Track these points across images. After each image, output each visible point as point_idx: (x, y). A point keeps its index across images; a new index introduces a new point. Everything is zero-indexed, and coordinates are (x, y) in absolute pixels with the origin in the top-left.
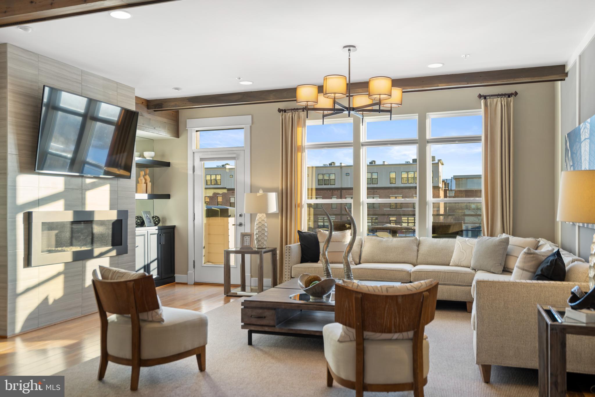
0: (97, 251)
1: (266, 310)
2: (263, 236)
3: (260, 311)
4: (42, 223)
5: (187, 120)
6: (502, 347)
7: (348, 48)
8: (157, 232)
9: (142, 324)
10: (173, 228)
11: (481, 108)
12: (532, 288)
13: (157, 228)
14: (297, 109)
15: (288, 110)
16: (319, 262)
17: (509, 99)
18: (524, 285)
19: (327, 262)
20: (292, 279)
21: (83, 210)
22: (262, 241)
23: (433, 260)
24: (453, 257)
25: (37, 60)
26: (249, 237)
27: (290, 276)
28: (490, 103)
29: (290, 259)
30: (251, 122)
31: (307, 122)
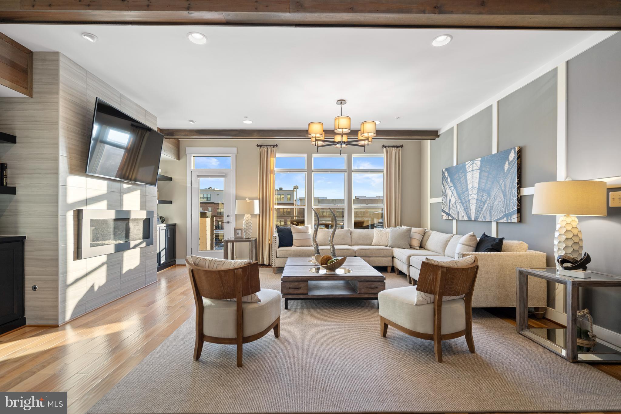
0: (132, 244)
1: (301, 283)
2: (249, 230)
3: (297, 284)
4: (91, 220)
5: (187, 148)
7: (340, 102)
8: (165, 228)
9: (244, 306)
10: (175, 225)
11: (383, 153)
13: (165, 226)
14: (270, 146)
15: (264, 146)
16: (293, 246)
17: (399, 149)
19: (317, 245)
20: (277, 258)
21: (122, 210)
22: (249, 233)
23: (362, 242)
24: (374, 240)
25: (86, 76)
26: (241, 230)
27: (276, 256)
28: (389, 150)
29: (275, 245)
30: (236, 153)
31: (277, 154)
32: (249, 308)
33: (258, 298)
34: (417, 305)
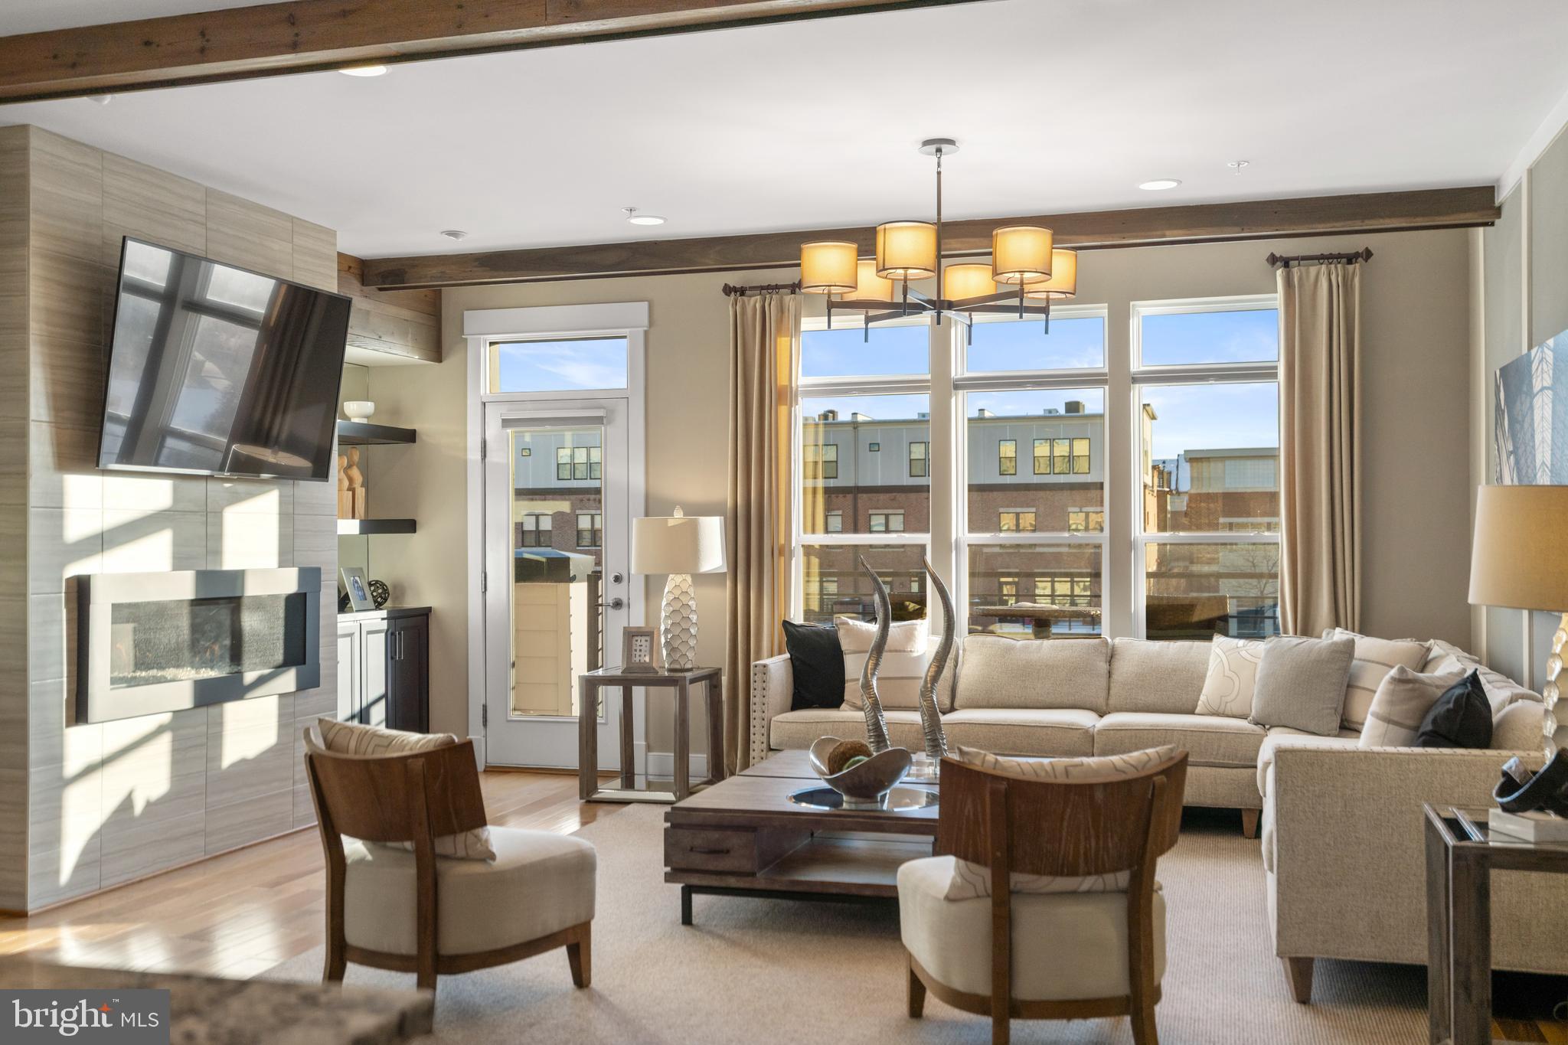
0: (251, 674)
1: (729, 833)
2: (684, 637)
3: (715, 835)
4: (113, 605)
5: (466, 312)
6: (1339, 912)
7: (933, 148)
8: (384, 625)
9: (442, 866)
10: (425, 613)
11: (1276, 292)
12: (1411, 767)
13: (386, 616)
14: (777, 287)
15: (752, 288)
16: (844, 706)
17: (1350, 267)
18: (1391, 759)
19: (876, 707)
20: (770, 753)
22: (683, 649)
23: (1151, 699)
24: (1204, 691)
25: (100, 167)
26: (648, 638)
27: (765, 745)
28: (1300, 279)
29: (765, 700)
30: (646, 322)
31: (804, 320)
32: (455, 874)
33: (487, 848)
34: (949, 899)
